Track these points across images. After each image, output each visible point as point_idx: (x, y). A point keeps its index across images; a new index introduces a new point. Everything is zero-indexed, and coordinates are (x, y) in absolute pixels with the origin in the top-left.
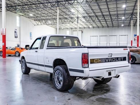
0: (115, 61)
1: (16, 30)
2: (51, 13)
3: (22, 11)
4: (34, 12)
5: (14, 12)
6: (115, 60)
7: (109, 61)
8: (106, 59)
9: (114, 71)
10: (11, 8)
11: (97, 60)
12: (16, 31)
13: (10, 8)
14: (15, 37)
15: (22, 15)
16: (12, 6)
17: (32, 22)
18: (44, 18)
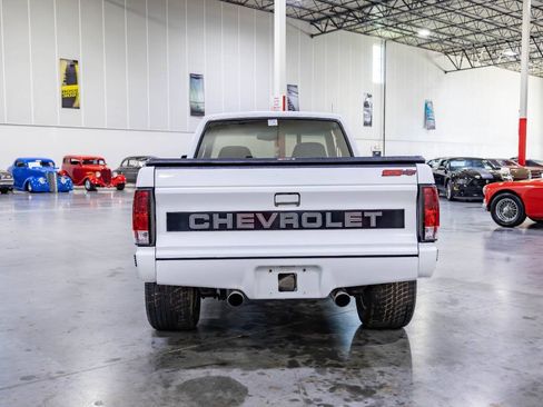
0: (323, 227)
1: (370, 96)
2: (507, 14)
3: (390, 23)
4: (434, 18)
5: (360, 30)
6: (319, 223)
7: (282, 225)
8: (261, 217)
9: (312, 274)
10: (350, 18)
11: (207, 217)
12: (368, 100)
13: (344, 17)
14: (366, 124)
15: (394, 40)
16: (350, 10)
17: (436, 60)
18: (482, 38)
